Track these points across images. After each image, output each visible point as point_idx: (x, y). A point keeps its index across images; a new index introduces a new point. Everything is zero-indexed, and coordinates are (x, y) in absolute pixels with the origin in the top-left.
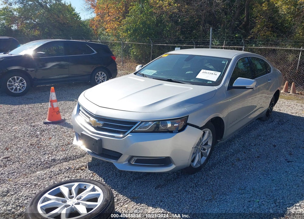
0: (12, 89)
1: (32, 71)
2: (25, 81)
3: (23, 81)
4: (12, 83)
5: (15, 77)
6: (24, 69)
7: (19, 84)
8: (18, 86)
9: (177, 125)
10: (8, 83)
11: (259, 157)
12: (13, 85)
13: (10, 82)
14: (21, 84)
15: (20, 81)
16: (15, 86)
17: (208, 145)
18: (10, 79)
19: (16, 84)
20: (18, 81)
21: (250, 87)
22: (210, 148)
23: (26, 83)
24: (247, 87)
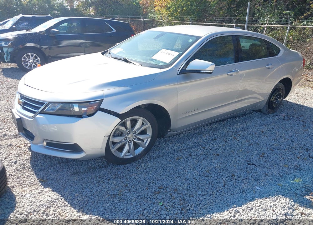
0: (27, 65)
1: (46, 49)
2: (39, 58)
3: (37, 58)
4: (26, 59)
5: (30, 54)
6: (38, 46)
7: (33, 61)
8: (32, 63)
9: (86, 109)
10: (22, 60)
11: (218, 155)
12: (28, 62)
13: (25, 58)
14: (35, 61)
15: (34, 58)
16: (30, 63)
17: (146, 134)
18: (25, 55)
19: (31, 61)
20: (32, 58)
21: (205, 72)
22: (150, 138)
23: (40, 60)
24: (202, 71)
